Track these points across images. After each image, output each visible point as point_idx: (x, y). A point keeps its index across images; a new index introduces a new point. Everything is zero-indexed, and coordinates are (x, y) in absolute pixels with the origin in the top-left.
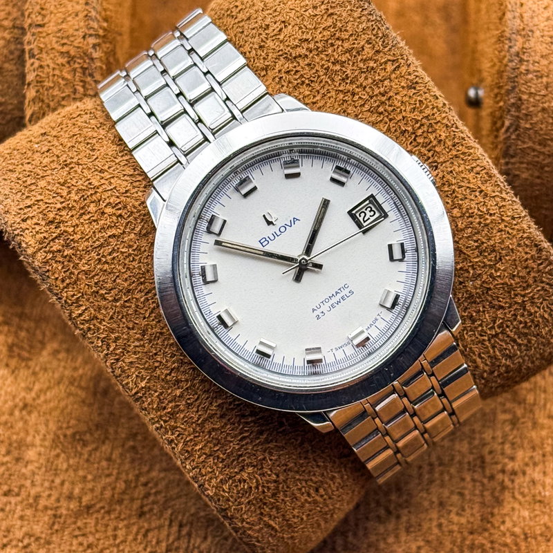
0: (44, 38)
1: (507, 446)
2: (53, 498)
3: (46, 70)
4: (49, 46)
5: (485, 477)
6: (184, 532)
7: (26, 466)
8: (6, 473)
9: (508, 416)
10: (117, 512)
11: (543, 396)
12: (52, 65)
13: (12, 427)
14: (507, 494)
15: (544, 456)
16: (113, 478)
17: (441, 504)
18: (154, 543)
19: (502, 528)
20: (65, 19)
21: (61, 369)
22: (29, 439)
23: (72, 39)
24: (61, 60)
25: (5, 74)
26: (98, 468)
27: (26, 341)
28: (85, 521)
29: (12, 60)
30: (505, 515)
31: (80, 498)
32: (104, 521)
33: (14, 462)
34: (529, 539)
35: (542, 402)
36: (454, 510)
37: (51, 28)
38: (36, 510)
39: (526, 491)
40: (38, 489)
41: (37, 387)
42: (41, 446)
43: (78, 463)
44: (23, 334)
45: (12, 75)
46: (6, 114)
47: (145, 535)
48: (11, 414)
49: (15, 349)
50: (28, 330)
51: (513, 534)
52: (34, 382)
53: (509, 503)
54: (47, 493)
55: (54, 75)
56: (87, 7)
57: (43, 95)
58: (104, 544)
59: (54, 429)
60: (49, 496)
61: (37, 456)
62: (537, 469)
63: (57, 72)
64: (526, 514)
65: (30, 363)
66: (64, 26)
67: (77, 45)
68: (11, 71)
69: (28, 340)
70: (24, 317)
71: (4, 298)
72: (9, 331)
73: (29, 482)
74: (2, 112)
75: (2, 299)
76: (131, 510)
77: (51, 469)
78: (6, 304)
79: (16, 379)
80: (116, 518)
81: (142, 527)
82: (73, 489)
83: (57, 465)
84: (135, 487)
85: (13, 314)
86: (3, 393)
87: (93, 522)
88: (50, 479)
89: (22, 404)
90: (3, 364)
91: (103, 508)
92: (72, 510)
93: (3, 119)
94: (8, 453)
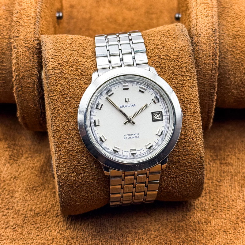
0: (19, 41)
2: (24, 211)
3: (20, 53)
4: (21, 44)
7: (15, 199)
8: (8, 202)
10: (48, 215)
12: (22, 51)
13: (10, 185)
14: (192, 207)
15: (206, 194)
16: (47, 203)
18: (61, 226)
19: (190, 220)
20: (26, 34)
21: (29, 164)
22: (16, 189)
23: (29, 41)
24: (25, 49)
25: (6, 55)
26: (41, 200)
27: (16, 154)
28: (36, 219)
29: (9, 50)
30: (191, 215)
31: (35, 211)
32: (43, 219)
33: (10, 198)
34: (200, 224)
37: (22, 37)
38: (18, 215)
39: (199, 206)
40: (19, 207)
41: (20, 170)
42: (21, 192)
43: (34, 198)
46: (6, 70)
47: (58, 224)
48: (10, 180)
49: (12, 157)
51: (194, 222)
52: (19, 169)
53: (193, 211)
56: (35, 30)
57: (19, 62)
58: (43, 227)
59: (26, 185)
60: (23, 210)
61: (19, 196)
62: (203, 198)
63: (24, 54)
64: (199, 215)
65: (17, 162)
66: (26, 37)
67: (31, 44)
68: (8, 54)
69: (17, 153)
70: (15, 145)
71: (8, 138)
72: (10, 150)
73: (16, 205)
74: (5, 69)
75: (7, 139)
76: (53, 215)
77: (24, 200)
78: (9, 141)
79: (12, 168)
80: (48, 218)
81: (57, 221)
82: (32, 207)
83: (26, 199)
84: (55, 206)
85: (11, 144)
86: (7, 173)
87: (39, 219)
88: (24, 204)
89: (14, 177)
90: (7, 162)
91: (43, 214)
92: (31, 215)
93: (6, 72)
94: (8, 194)
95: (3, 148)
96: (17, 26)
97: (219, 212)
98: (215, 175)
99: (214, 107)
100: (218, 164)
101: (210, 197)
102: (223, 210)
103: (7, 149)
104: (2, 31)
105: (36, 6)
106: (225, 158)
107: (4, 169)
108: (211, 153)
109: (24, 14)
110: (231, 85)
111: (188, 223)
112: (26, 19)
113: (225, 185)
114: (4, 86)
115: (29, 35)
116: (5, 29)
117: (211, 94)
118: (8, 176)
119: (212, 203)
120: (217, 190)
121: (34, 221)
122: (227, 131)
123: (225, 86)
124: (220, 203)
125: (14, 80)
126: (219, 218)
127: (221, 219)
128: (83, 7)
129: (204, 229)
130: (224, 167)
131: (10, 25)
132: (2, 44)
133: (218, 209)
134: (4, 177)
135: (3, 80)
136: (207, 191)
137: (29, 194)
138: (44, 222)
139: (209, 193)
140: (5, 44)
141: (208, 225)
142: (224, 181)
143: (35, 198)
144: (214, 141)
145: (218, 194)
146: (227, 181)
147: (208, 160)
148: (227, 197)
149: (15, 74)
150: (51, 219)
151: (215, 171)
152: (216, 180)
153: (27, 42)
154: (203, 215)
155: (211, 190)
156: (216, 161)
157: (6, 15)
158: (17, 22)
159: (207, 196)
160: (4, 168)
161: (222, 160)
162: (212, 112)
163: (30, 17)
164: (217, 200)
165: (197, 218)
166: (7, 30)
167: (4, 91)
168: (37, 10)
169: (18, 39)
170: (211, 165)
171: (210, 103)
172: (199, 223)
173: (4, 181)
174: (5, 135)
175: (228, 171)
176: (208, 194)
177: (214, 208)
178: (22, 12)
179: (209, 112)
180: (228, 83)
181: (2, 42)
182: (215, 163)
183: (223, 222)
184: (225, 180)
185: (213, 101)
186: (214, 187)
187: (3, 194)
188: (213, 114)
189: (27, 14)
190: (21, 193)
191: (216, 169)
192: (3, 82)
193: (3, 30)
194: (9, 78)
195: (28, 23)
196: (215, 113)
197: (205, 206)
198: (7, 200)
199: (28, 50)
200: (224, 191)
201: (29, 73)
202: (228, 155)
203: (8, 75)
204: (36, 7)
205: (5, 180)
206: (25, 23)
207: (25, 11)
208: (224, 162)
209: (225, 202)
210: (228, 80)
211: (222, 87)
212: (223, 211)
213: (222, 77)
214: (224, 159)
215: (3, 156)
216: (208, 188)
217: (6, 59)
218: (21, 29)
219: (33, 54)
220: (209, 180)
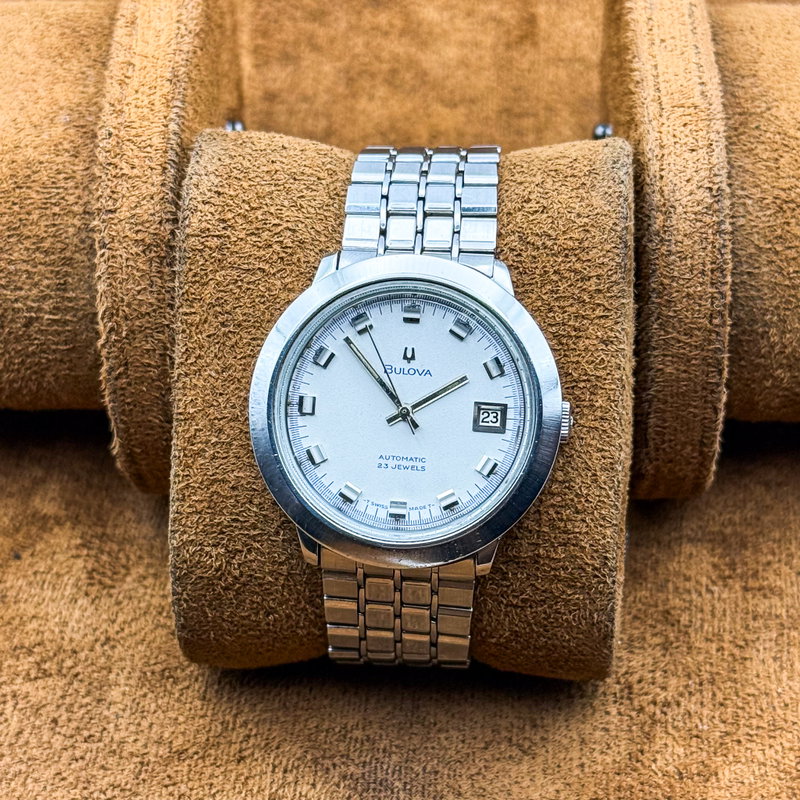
0: (115, 225)
1: (658, 674)
2: (139, 744)
3: (119, 260)
4: (121, 233)
5: (634, 710)
6: (290, 778)
7: (108, 708)
8: (86, 716)
9: (657, 640)
10: (213, 758)
11: (699, 616)
12: (125, 255)
13: (92, 664)
14: (658, 728)
15: (701, 684)
16: (208, 719)
17: (583, 742)
18: (255, 791)
19: (654, 767)
20: (139, 202)
21: (147, 597)
23: (147, 225)
24: (135, 250)
25: (76, 265)
26: (190, 709)
27: (107, 566)
28: (175, 769)
29: (84, 249)
30: (657, 752)
31: (171, 742)
32: (198, 768)
33: (94, 703)
34: (685, 780)
35: (699, 623)
36: (598, 747)
37: (124, 213)
38: (121, 758)
39: (681, 724)
40: (123, 734)
41: (121, 619)
42: (127, 685)
43: (168, 703)
44: (105, 558)
45: (83, 267)
46: (77, 310)
47: (245, 784)
48: (92, 650)
49: (94, 574)
50: (109, 554)
51: (666, 774)
52: (117, 613)
53: (661, 738)
54: (132, 738)
55: (128, 266)
56: (164, 189)
57: (116, 288)
58: (197, 794)
59: (140, 665)
60: (136, 741)
61: (121, 697)
62: (694, 699)
63: (131, 263)
64: (680, 751)
65: (112, 591)
66: (138, 211)
67: (152, 231)
68: (83, 262)
69: (110, 564)
70: (105, 538)
71: (83, 517)
72: (88, 555)
73: (112, 725)
74: (72, 307)
75: (80, 518)
76: (228, 755)
77: (137, 710)
78: (84, 524)
79: (96, 609)
80: (212, 765)
81: (242, 774)
82: (162, 732)
83: (143, 707)
84: (233, 729)
85: (92, 536)
86: (82, 625)
87: (186, 769)
88: (136, 722)
89: (103, 638)
90: (82, 593)
91: (197, 753)
92: (161, 757)
93: (74, 316)
94: (88, 693)
95: (69, 547)
96: (109, 177)
97: (744, 742)
98: (727, 627)
99: (720, 427)
100: (736, 592)
101: (714, 695)
102: (757, 735)
103: (79, 552)
104: (61, 190)
105: (166, 114)
106: (757, 571)
107: (71, 615)
108: (714, 556)
109: (128, 140)
110: (773, 355)
111: (647, 777)
112: (137, 157)
113: (761, 657)
114: (71, 361)
115: (147, 205)
116: (71, 184)
117: (710, 387)
118: (86, 635)
119: (721, 713)
120: (735, 671)
121: (169, 776)
122: (763, 488)
123: (753, 358)
124: (746, 715)
125: (103, 346)
126: (743, 760)
127: (751, 764)
128: (305, 99)
129: (697, 795)
130: (755, 601)
131: (85, 173)
132: (61, 232)
133: (740, 732)
134: (71, 640)
135: (66, 343)
136: (706, 676)
137: (153, 692)
138: (200, 779)
139: (712, 682)
140: (71, 230)
141: (709, 784)
142: (757, 644)
143: (172, 703)
144: (722, 518)
145: (739, 686)
146: (767, 646)
147: (704, 580)
148: (767, 694)
149: (105, 327)
150: (222, 769)
151: (728, 612)
152: (731, 642)
153: (140, 227)
154: (692, 753)
155: (718, 674)
156: (730, 581)
157: (72, 141)
158: (110, 164)
159: (705, 693)
160: (71, 610)
161: (750, 580)
162: (713, 442)
163: (148, 149)
164: (736, 704)
165: (674, 760)
166: (76, 188)
167: (68, 375)
168: (170, 127)
169: (113, 219)
170: (716, 595)
171: (707, 416)
172: (681, 778)
173: (75, 652)
174: (72, 508)
175: (770, 614)
176: (706, 686)
177: (728, 729)
178: (122, 133)
179: (705, 441)
180: (763, 351)
181: (62, 227)
182: (727, 589)
183: (757, 773)
184: (761, 641)
185: (716, 410)
186: (725, 665)
187: (70, 691)
188: (717, 447)
189: (139, 139)
190: (127, 689)
191: (731, 608)
192: (68, 347)
193: (66, 189)
194: (84, 337)
195: (142, 167)
196: (722, 445)
197: (699, 724)
198: (83, 711)
199: (144, 252)
200: (758, 676)
201: (149, 322)
202: (769, 563)
203: (83, 327)
204: (165, 117)
205: (77, 649)
206: (132, 168)
207: (133, 132)
208: (757, 585)
209: (762, 710)
210: (761, 341)
211: (743, 363)
212: (755, 738)
213: (744, 332)
214: (755, 575)
215: (68, 572)
216: (708, 667)
217: (77, 277)
218: (123, 187)
219: (161, 263)
220: (712, 641)
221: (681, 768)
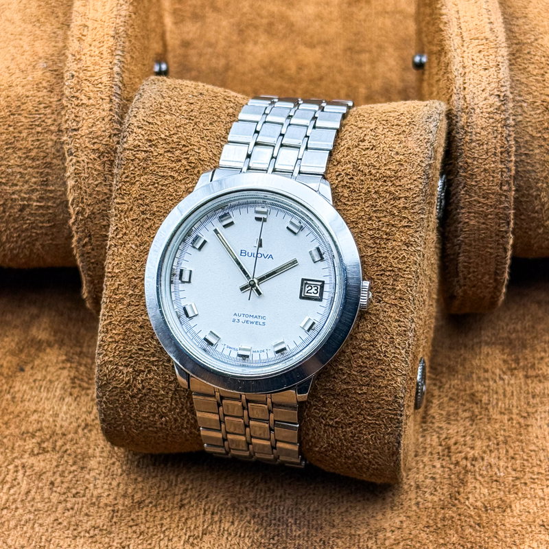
0: (79, 139)
1: (468, 438)
2: (111, 497)
3: (82, 165)
4: (83, 145)
5: (452, 464)
6: (216, 518)
7: (89, 473)
8: (74, 479)
9: (467, 414)
10: (162, 505)
11: (495, 396)
12: (86, 160)
13: (77, 443)
14: (470, 476)
15: (498, 444)
16: (158, 479)
17: (418, 487)
18: (192, 528)
19: (467, 503)
20: (94, 123)
22: (91, 451)
23: (101, 138)
24: (93, 156)
25: (54, 168)
27: (84, 374)
28: (137, 514)
29: (59, 156)
30: (469, 493)
31: (133, 496)
32: (153, 513)
33: (79, 470)
34: (489, 511)
35: (495, 402)
36: (428, 490)
37: (84, 131)
38: (99, 507)
39: (485, 473)
40: (100, 491)
42: (101, 457)
43: (130, 468)
44: (82, 368)
45: (59, 169)
46: (56, 198)
47: (185, 523)
48: (76, 432)
49: (76, 381)
50: (85, 366)
51: (476, 508)
53: (472, 483)
54: (106, 494)
55: (88, 168)
56: (111, 113)
57: (81, 184)
58: (153, 531)
60: (109, 495)
61: (97, 465)
62: (493, 455)
63: (90, 165)
64: (485, 491)
65: (89, 392)
66: (94, 129)
67: (104, 143)
68: (59, 165)
69: (86, 373)
70: (82, 355)
71: (66, 341)
72: (71, 367)
73: (92, 485)
74: (53, 197)
75: (64, 342)
76: (172, 503)
77: (109, 474)
78: (68, 346)
79: (78, 404)
80: (162, 510)
82: (127, 489)
83: (113, 471)
84: (176, 485)
85: (73, 354)
86: (68, 416)
87: (144, 514)
88: (109, 482)
89: (83, 425)
90: (67, 394)
91: (151, 503)
92: (127, 506)
93: (54, 203)
94: (75, 463)
95: (57, 363)
96: (73, 106)
97: (529, 484)
98: (515, 404)
100: (520, 379)
101: (507, 451)
102: (538, 478)
103: (64, 365)
104: (42, 116)
105: (111, 60)
106: (534, 364)
107: (60, 409)
108: (504, 354)
109: (86, 80)
110: (544, 211)
111: (463, 510)
112: (92, 91)
113: (539, 424)
114: (52, 234)
115: (100, 125)
116: (49, 111)
118: (71, 423)
119: (513, 464)
120: (521, 435)
121: (132, 519)
122: (536, 306)
123: (529, 213)
124: (530, 465)
125: (73, 223)
126: (529, 496)
127: (534, 499)
129: (498, 521)
130: (533, 385)
131: (58, 103)
132: (43, 144)
133: (526, 477)
134: (61, 427)
135: (49, 221)
136: (501, 438)
137: (119, 461)
138: (154, 521)
139: (506, 442)
140: (50, 143)
141: (505, 514)
142: (536, 415)
143: (132, 468)
144: (509, 328)
145: (524, 444)
146: (543, 415)
147: (498, 371)
148: (544, 450)
149: (74, 210)
151: (515, 393)
152: (517, 414)
153: (96, 140)
154: (493, 492)
155: (509, 436)
156: (516, 372)
157: (49, 81)
158: (73, 97)
159: (500, 450)
160: (61, 406)
161: (529, 370)
163: (100, 85)
164: (522, 457)
165: (481, 498)
166: (52, 114)
167: (51, 244)
168: (114, 69)
169: (76, 135)
170: (506, 382)
172: (487, 510)
173: (64, 435)
174: (59, 335)
175: (544, 394)
176: (502, 445)
177: (517, 475)
178: (81, 75)
180: (537, 208)
181: (43, 141)
182: (513, 377)
183: (539, 505)
184: (538, 413)
186: (514, 430)
187: (62, 462)
189: (93, 79)
190: (101, 459)
191: (516, 390)
192: (50, 224)
193: (45, 115)
194: (61, 217)
195: (95, 98)
197: (498, 472)
198: (71, 476)
199: (99, 157)
200: (537, 437)
201: (105, 206)
202: (542, 358)
203: (61, 210)
204: (111, 63)
205: (66, 433)
206: (89, 99)
207: (89, 74)
208: (534, 374)
209: (540, 461)
210: (535, 202)
212: (536, 480)
213: (523, 196)
214: (533, 367)
215: (57, 379)
216: (502, 432)
217: (55, 176)
218: (83, 113)
219: (111, 165)
220: (504, 414)
221: (486, 503)
